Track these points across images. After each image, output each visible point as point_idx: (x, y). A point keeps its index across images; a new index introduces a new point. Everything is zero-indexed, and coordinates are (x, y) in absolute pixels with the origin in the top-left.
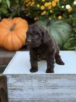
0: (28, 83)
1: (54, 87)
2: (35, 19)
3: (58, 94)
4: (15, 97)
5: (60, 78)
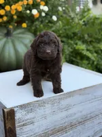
5: (73, 96)
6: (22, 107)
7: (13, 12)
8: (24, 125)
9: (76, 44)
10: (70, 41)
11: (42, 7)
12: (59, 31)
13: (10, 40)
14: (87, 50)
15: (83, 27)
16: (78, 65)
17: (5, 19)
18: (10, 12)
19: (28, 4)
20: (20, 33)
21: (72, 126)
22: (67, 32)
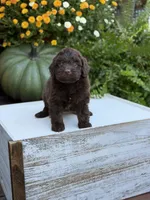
0: (58, 150)
1: (96, 148)
2: (4, 45)
3: (101, 159)
4: (36, 179)
5: (103, 133)
6: (33, 141)
7: (39, 25)
8: (34, 165)
9: (125, 69)
10: (116, 65)
11: (78, 19)
12: (101, 50)
13: (34, 62)
14: (139, 77)
15: (134, 45)
16: (126, 98)
17: (28, 33)
18: (35, 24)
19: (57, 15)
20: (48, 53)
21: (102, 174)
22: (112, 52)
